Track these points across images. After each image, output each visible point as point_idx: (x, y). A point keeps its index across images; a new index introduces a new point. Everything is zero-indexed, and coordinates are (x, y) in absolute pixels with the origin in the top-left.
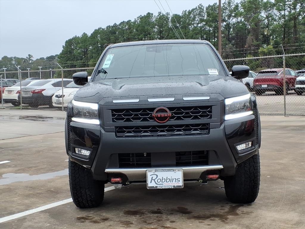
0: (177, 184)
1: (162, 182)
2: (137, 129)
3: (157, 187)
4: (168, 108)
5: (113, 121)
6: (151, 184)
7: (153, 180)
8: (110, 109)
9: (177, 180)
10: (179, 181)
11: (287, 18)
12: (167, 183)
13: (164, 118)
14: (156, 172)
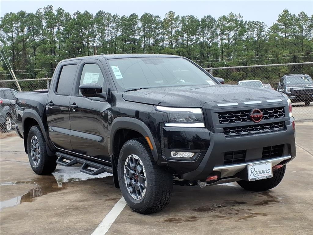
0: (267, 174)
1: (258, 174)
2: (239, 129)
3: (255, 178)
4: (260, 109)
5: (220, 123)
6: (251, 177)
7: (252, 173)
8: (217, 113)
9: (268, 171)
10: (269, 171)
11: (15, 40)
12: (261, 174)
13: (258, 119)
14: (254, 166)
